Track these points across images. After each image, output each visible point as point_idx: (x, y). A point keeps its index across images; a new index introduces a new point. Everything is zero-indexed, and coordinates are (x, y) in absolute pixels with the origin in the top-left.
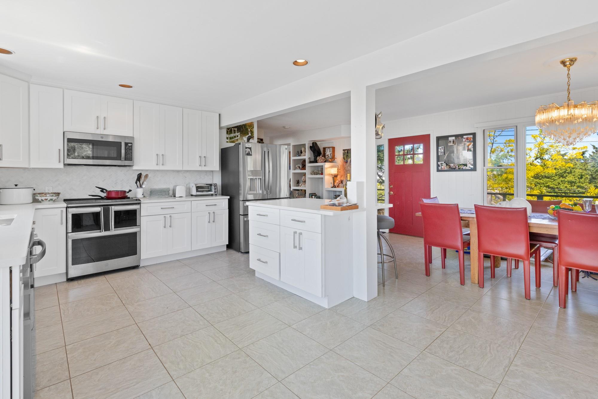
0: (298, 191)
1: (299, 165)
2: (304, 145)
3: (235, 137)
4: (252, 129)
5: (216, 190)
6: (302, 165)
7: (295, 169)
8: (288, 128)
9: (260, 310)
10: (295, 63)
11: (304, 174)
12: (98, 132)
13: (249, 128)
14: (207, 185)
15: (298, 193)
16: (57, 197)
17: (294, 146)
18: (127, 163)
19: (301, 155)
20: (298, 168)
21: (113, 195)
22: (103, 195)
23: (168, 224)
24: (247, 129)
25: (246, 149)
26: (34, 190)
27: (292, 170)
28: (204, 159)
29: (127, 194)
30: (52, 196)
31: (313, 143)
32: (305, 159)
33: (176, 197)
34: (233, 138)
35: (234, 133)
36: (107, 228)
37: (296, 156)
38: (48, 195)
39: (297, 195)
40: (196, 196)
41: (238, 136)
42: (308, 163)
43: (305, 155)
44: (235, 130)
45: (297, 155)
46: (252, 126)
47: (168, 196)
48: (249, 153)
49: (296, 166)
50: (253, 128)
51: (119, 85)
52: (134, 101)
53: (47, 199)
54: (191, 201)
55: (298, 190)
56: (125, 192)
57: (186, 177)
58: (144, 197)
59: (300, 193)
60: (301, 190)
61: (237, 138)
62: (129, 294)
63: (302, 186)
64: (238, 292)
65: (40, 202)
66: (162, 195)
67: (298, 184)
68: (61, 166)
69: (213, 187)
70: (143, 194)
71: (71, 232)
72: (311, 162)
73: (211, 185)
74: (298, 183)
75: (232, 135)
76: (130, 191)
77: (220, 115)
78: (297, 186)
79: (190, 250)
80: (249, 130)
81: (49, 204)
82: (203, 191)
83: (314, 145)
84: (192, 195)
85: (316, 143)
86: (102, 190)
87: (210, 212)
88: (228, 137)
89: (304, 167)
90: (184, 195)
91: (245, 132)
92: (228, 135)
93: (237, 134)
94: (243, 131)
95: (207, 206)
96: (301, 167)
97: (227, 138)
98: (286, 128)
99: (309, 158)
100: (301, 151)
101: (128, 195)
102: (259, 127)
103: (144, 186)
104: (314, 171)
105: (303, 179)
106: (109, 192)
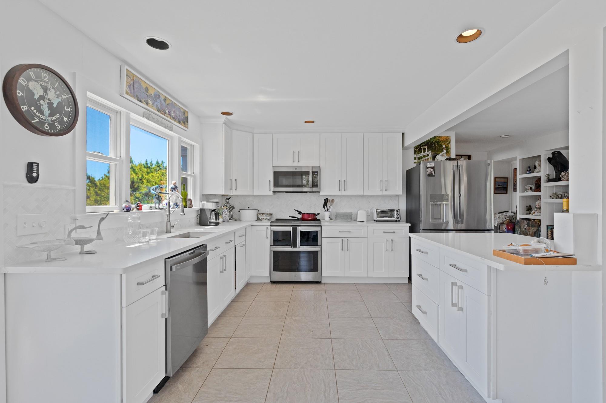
0: (527, 221)
1: (530, 186)
2: (539, 157)
3: (425, 156)
4: (447, 144)
5: (399, 216)
6: (536, 185)
7: (525, 190)
8: (507, 137)
9: (398, 374)
10: (461, 39)
11: (539, 198)
12: (294, 164)
13: (444, 144)
14: (389, 210)
15: (528, 223)
16: (270, 217)
17: (523, 160)
18: (314, 189)
19: (534, 171)
20: (530, 190)
21: (306, 217)
22: (300, 216)
23: (345, 247)
24: (441, 146)
25: (427, 169)
26: (258, 211)
27: (520, 192)
28: (384, 184)
29: (316, 217)
30: (267, 216)
31: (553, 153)
32: (540, 176)
33: (358, 221)
34: (423, 158)
35: (423, 153)
36: (295, 245)
37: (526, 173)
38: (264, 215)
39: (527, 226)
40: (377, 221)
41: (428, 155)
42: (545, 182)
43: (540, 172)
44: (426, 148)
45: (528, 172)
46: (447, 141)
47: (350, 220)
48: (432, 174)
49: (526, 187)
50: (450, 143)
51: (305, 122)
52: (321, 134)
53: (264, 218)
54: (368, 226)
55: (529, 219)
56: (314, 214)
57: (370, 202)
58: (331, 220)
59: (530, 224)
60: (533, 219)
61: (427, 158)
62: (296, 306)
63: (536, 214)
64: (387, 338)
65: (261, 220)
66: (344, 219)
67: (529, 211)
68: (271, 193)
69: (395, 213)
70: (329, 218)
71: (272, 245)
72: (549, 180)
73: (393, 210)
74: (529, 209)
75: (421, 155)
76: (318, 214)
77: (403, 134)
78: (528, 214)
79: (367, 276)
80: (444, 146)
81: (265, 222)
82: (384, 217)
83: (556, 155)
84: (375, 220)
85: (559, 153)
86: (300, 213)
87: (388, 239)
88: (416, 157)
89: (538, 188)
90: (365, 220)
91: (438, 149)
92: (416, 155)
93: (427, 153)
94: (436, 148)
95: (384, 232)
96: (533, 187)
97: (415, 159)
98: (504, 138)
99: (548, 175)
100: (535, 166)
101: (318, 217)
102: (457, 141)
103: (330, 210)
104: (555, 193)
105: (537, 204)
106: (303, 215)
